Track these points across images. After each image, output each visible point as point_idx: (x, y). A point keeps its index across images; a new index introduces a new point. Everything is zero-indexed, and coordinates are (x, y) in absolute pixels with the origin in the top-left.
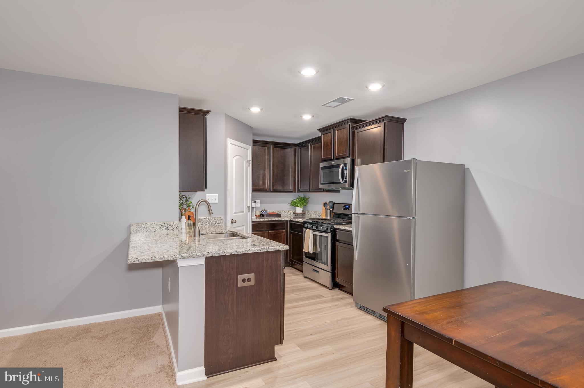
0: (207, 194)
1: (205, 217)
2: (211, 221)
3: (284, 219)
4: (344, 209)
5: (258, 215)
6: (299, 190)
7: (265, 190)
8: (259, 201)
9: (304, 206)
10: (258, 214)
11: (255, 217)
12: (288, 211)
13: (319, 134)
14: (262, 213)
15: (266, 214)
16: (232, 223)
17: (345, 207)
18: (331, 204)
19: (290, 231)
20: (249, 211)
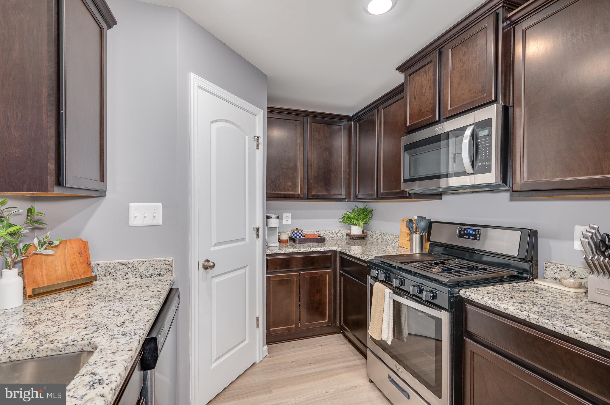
0: (131, 204)
1: (124, 261)
2: (141, 271)
3: (328, 250)
4: (461, 236)
5: (285, 240)
6: (356, 196)
7: (296, 196)
8: (289, 215)
9: (366, 223)
10: (285, 237)
11: (278, 244)
12: (337, 231)
13: (400, 78)
14: (294, 235)
15: (300, 237)
16: (206, 268)
17: (464, 231)
18: (423, 224)
19: (340, 271)
20: (258, 237)
